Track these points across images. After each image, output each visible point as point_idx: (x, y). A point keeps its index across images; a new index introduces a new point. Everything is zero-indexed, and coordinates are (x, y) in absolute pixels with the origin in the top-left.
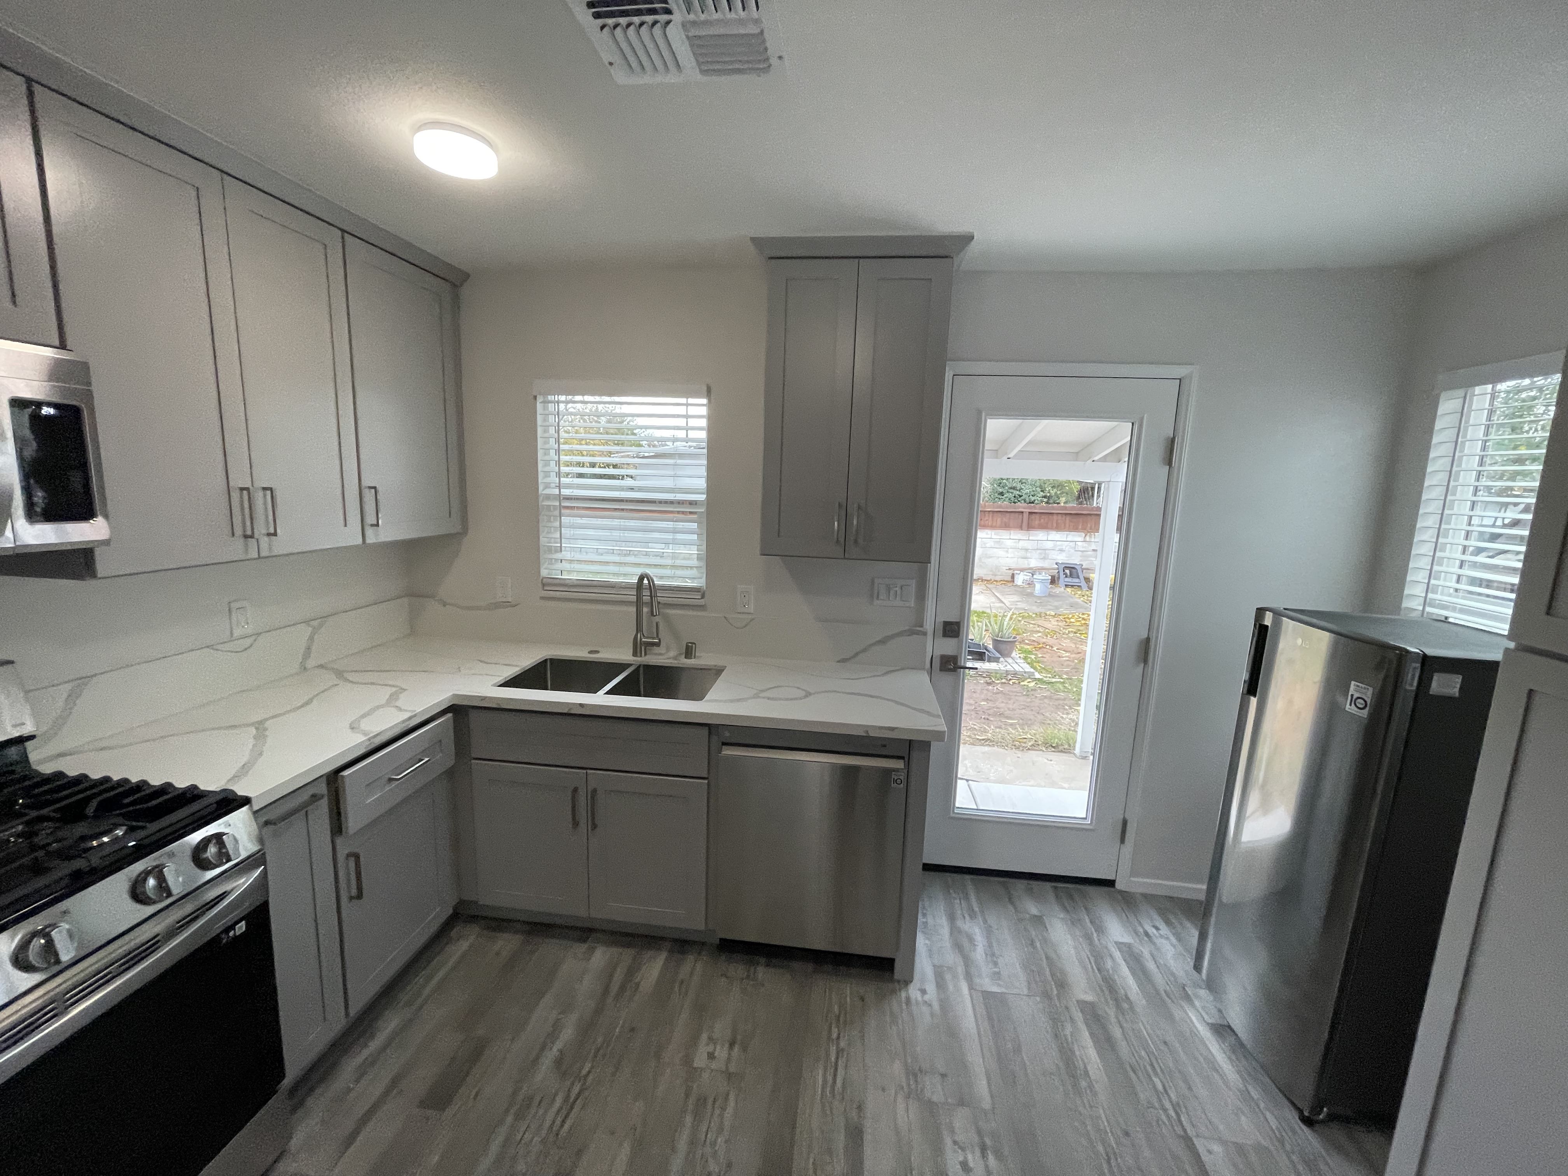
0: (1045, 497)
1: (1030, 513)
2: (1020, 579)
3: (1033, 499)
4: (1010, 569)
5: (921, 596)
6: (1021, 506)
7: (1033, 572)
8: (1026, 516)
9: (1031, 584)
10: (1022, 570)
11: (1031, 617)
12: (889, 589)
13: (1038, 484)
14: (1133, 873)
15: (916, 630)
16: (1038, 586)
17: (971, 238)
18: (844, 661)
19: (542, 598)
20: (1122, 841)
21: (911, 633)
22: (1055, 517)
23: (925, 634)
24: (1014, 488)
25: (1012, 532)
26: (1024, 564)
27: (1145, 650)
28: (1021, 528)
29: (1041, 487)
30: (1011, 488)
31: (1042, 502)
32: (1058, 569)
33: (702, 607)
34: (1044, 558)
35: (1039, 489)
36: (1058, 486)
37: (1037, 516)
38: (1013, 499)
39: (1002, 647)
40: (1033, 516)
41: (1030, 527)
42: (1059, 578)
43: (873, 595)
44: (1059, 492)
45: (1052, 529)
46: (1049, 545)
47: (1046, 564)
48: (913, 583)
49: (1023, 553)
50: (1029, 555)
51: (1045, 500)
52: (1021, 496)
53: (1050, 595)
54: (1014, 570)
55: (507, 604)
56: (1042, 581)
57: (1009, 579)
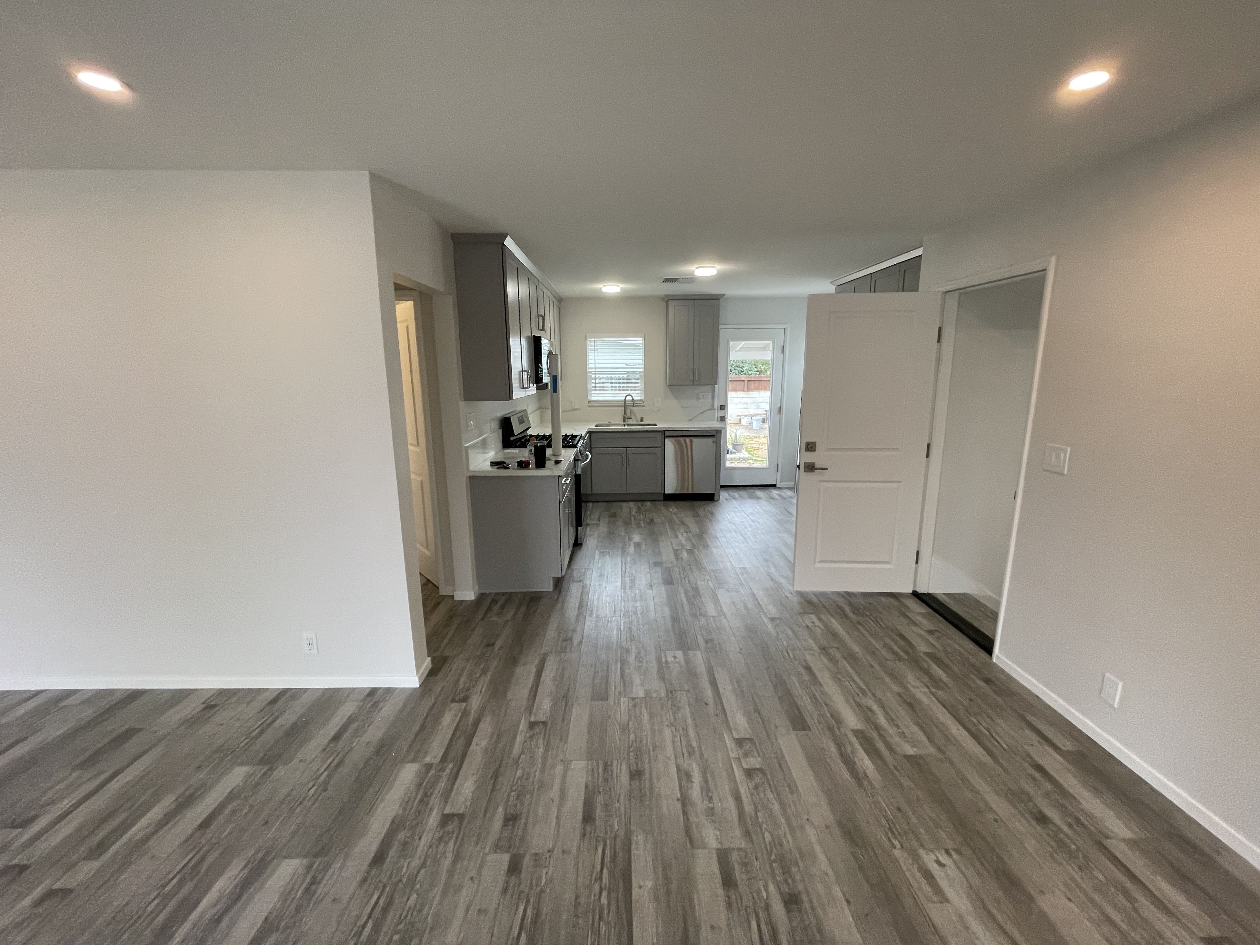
0: (758, 371)
1: (748, 381)
2: (744, 422)
3: (750, 373)
4: (738, 416)
5: (713, 398)
6: (743, 377)
7: (751, 416)
8: (746, 382)
9: (751, 423)
10: (746, 416)
11: (751, 438)
12: (703, 396)
13: (753, 363)
14: (781, 482)
15: (712, 408)
16: (755, 423)
17: (725, 295)
18: (690, 420)
19: (589, 406)
20: (777, 471)
21: (710, 410)
22: (763, 382)
23: (715, 409)
24: (738, 366)
25: (738, 393)
26: (746, 412)
27: (780, 409)
28: (743, 390)
29: (755, 365)
30: (736, 366)
31: (756, 374)
32: (766, 414)
33: (643, 406)
34: (758, 408)
35: (754, 367)
36: (766, 364)
37: (753, 382)
38: (737, 373)
39: (737, 447)
40: (751, 382)
41: (749, 389)
42: (767, 419)
43: (698, 398)
44: (766, 368)
45: (761, 390)
46: (760, 400)
47: (759, 411)
48: (710, 394)
49: (745, 406)
50: (749, 406)
51: (758, 373)
52: (742, 372)
53: (762, 428)
54: (741, 416)
55: (576, 409)
56: (757, 420)
57: (738, 422)
